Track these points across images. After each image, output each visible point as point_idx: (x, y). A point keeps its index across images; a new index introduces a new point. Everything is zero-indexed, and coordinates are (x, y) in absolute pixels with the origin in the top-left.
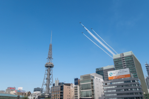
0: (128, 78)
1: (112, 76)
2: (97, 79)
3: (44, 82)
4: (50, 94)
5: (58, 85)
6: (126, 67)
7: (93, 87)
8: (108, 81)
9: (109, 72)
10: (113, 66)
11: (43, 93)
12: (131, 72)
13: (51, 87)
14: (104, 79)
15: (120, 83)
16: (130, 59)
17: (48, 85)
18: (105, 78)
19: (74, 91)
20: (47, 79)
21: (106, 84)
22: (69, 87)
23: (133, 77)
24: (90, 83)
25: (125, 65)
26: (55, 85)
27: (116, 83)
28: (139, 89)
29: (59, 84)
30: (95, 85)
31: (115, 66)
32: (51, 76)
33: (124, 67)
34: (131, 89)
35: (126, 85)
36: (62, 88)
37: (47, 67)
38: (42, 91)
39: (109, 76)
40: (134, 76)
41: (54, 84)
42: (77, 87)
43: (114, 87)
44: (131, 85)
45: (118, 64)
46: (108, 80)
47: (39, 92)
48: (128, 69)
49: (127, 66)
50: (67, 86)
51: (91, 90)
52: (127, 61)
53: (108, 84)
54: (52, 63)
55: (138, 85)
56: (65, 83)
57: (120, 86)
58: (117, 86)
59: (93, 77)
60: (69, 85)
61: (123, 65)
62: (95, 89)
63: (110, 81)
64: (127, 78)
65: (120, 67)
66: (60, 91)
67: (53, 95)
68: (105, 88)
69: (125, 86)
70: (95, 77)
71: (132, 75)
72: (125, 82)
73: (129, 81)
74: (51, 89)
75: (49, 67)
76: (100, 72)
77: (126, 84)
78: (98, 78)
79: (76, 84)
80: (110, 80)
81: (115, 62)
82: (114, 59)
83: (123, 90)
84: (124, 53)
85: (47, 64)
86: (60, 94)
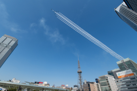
0: (133, 76)
1: (120, 75)
3: (78, 82)
4: (83, 89)
6: (128, 68)
7: (108, 84)
8: (118, 79)
9: (117, 73)
10: (118, 69)
12: (133, 71)
13: (82, 84)
14: (115, 78)
15: (127, 80)
16: (130, 63)
19: (97, 87)
20: (80, 80)
21: (117, 81)
22: (93, 84)
23: (136, 75)
24: (106, 81)
25: (127, 67)
26: (85, 83)
27: (125, 80)
29: (87, 82)
30: (110, 82)
31: (120, 68)
32: (81, 78)
33: (127, 69)
35: (133, 81)
36: (89, 86)
37: (79, 73)
38: (78, 87)
39: (118, 76)
41: (84, 83)
42: (98, 84)
43: (124, 83)
45: (122, 67)
47: (76, 88)
48: (130, 70)
51: (108, 86)
52: (128, 65)
53: (119, 81)
54: (81, 71)
56: (90, 82)
57: (128, 82)
59: (107, 77)
60: (93, 83)
61: (126, 67)
62: (111, 85)
64: (131, 76)
65: (124, 69)
68: (117, 84)
69: (132, 82)
70: (109, 77)
71: (135, 73)
72: (131, 79)
73: (135, 78)
74: (82, 86)
76: (111, 73)
77: (132, 80)
78: (111, 78)
79: (97, 82)
80: (120, 78)
81: (119, 66)
83: (132, 85)
84: (124, 60)
85: (78, 71)
86: (88, 89)
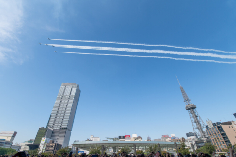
3: (193, 126)
4: (208, 138)
5: (213, 127)
11: (199, 137)
13: (204, 129)
17: (200, 128)
20: (195, 122)
22: (230, 126)
26: (210, 127)
29: (214, 125)
32: (198, 118)
36: (221, 130)
37: (189, 109)
38: (196, 135)
41: (207, 127)
47: (194, 137)
50: (227, 126)
54: (193, 104)
56: (221, 122)
60: (229, 123)
66: (220, 133)
67: (212, 138)
74: (205, 132)
75: (192, 109)
85: (187, 107)
86: (221, 137)
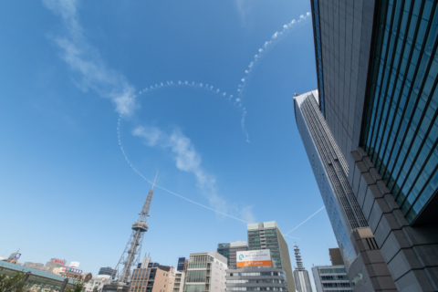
0: (268, 267)
1: (244, 260)
2: (217, 263)
3: (122, 257)
4: (128, 283)
5: (147, 267)
6: (265, 246)
7: (208, 278)
9: (238, 253)
11: (116, 279)
12: (272, 256)
13: (133, 268)
14: (228, 265)
15: (253, 274)
16: (273, 235)
17: (128, 265)
18: (232, 263)
19: (173, 282)
20: (129, 252)
21: (231, 275)
22: (166, 272)
23: (275, 266)
24: (205, 269)
25: (265, 243)
26: (142, 267)
27: (248, 274)
28: (284, 288)
29: (150, 265)
30: (213, 275)
31: (250, 243)
32: (138, 247)
33: (262, 247)
34: (271, 288)
35: (264, 280)
36: (152, 275)
37: (136, 229)
38: (114, 275)
39: (238, 260)
40: (277, 264)
41: (140, 264)
42: (180, 275)
43: (243, 282)
44: (271, 280)
45: (255, 240)
46: (235, 267)
47: (108, 277)
48: (267, 252)
49: (268, 245)
50: (163, 272)
51: (204, 283)
52: (268, 237)
53: (234, 275)
54: (146, 224)
55: (282, 281)
56: (160, 264)
57: (253, 280)
58: (250, 280)
59: (212, 259)
60: (167, 269)
61: (262, 243)
62: (212, 282)
63: (238, 270)
64: (265, 267)
65: (257, 246)
66: (148, 280)
67: (133, 286)
68: (228, 282)
69: (261, 282)
70: (215, 260)
71: (274, 262)
72: (263, 273)
73: (268, 273)
74: (132, 272)
75: (140, 229)
76: (224, 251)
77: (264, 277)
78: (220, 262)
79: (181, 268)
80: (239, 268)
81: (250, 236)
82: (249, 232)
83: (259, 289)
84: (265, 224)
85: (136, 225)
86: (146, 287)
